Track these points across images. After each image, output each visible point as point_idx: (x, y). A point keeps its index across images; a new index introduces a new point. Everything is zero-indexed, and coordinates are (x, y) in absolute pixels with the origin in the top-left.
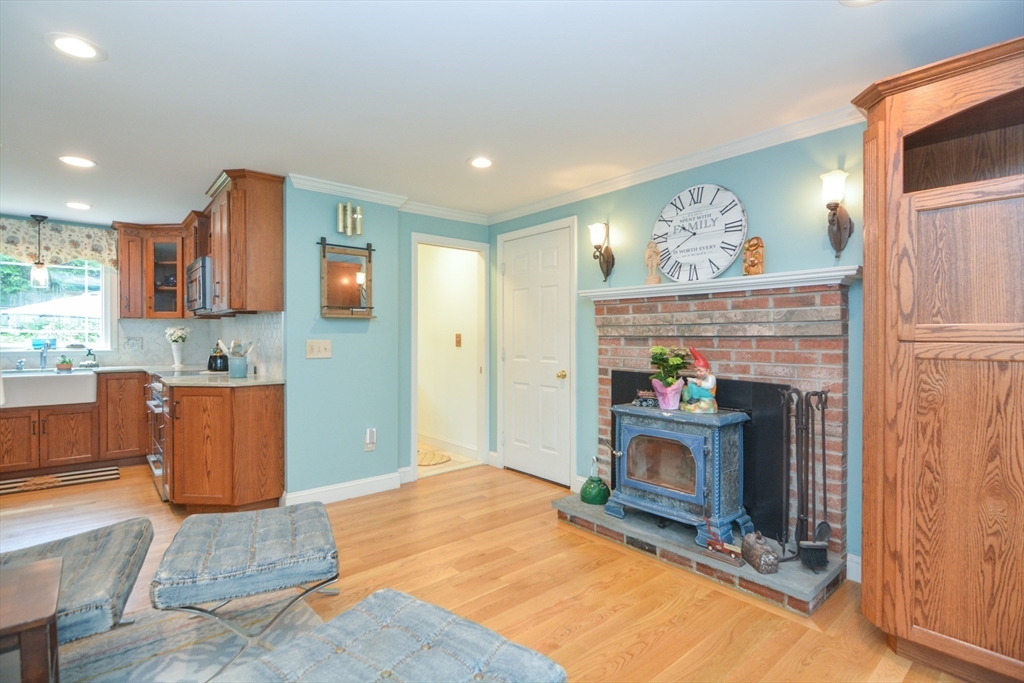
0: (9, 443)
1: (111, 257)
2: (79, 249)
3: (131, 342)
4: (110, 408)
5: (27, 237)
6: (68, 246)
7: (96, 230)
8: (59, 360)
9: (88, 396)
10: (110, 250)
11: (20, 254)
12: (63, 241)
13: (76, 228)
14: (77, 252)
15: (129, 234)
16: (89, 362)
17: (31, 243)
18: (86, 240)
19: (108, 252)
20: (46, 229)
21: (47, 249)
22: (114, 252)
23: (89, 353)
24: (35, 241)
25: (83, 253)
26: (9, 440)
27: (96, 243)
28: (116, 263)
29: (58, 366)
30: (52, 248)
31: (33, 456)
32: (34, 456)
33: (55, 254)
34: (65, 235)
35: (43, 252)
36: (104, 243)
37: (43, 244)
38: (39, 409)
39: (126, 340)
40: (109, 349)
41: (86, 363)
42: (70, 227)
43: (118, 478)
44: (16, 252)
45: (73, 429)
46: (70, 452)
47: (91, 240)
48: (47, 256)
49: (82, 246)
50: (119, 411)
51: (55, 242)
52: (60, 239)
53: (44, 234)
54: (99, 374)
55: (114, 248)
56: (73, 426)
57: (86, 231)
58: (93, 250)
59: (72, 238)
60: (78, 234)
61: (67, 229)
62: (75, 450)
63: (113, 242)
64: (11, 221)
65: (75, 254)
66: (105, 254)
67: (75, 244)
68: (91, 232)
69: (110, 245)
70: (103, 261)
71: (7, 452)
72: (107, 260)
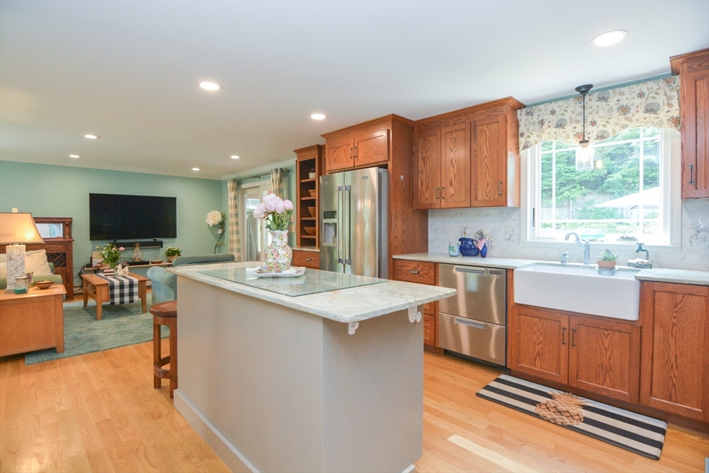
0: (541, 346)
1: (670, 114)
2: (629, 115)
3: (701, 235)
4: (658, 333)
5: (574, 116)
6: (616, 114)
7: (650, 84)
8: (602, 255)
9: (628, 310)
10: (670, 105)
11: (568, 137)
12: (611, 110)
13: (625, 89)
14: (627, 119)
15: (695, 70)
16: (639, 260)
17: (578, 122)
18: (638, 101)
19: (667, 108)
20: (592, 101)
21: (593, 123)
22: (676, 106)
23: (640, 249)
24: (581, 118)
25: (634, 119)
26: (541, 343)
27: (651, 101)
28: (677, 122)
29: (599, 262)
30: (598, 120)
31: (562, 369)
32: (563, 371)
33: (601, 128)
34: (613, 102)
35: (589, 128)
36: (661, 99)
37: (589, 119)
38: (571, 315)
39: (693, 232)
40: (668, 244)
41: (634, 261)
42: (618, 90)
43: (657, 458)
44: (564, 134)
45: (606, 350)
46: (602, 378)
47: (643, 99)
48: (592, 131)
49: (633, 109)
50: (672, 341)
51: (602, 113)
52: (607, 108)
53: (591, 107)
54: (643, 282)
55: (675, 102)
56: (606, 345)
57: (637, 89)
58: (648, 111)
59: (621, 103)
60: (628, 97)
61: (614, 94)
62: (607, 379)
63: (675, 93)
64: (560, 103)
65: (624, 122)
66: (662, 114)
67: (624, 110)
68: (643, 88)
69: (669, 98)
70: (660, 124)
71: (539, 355)
72: (665, 120)
